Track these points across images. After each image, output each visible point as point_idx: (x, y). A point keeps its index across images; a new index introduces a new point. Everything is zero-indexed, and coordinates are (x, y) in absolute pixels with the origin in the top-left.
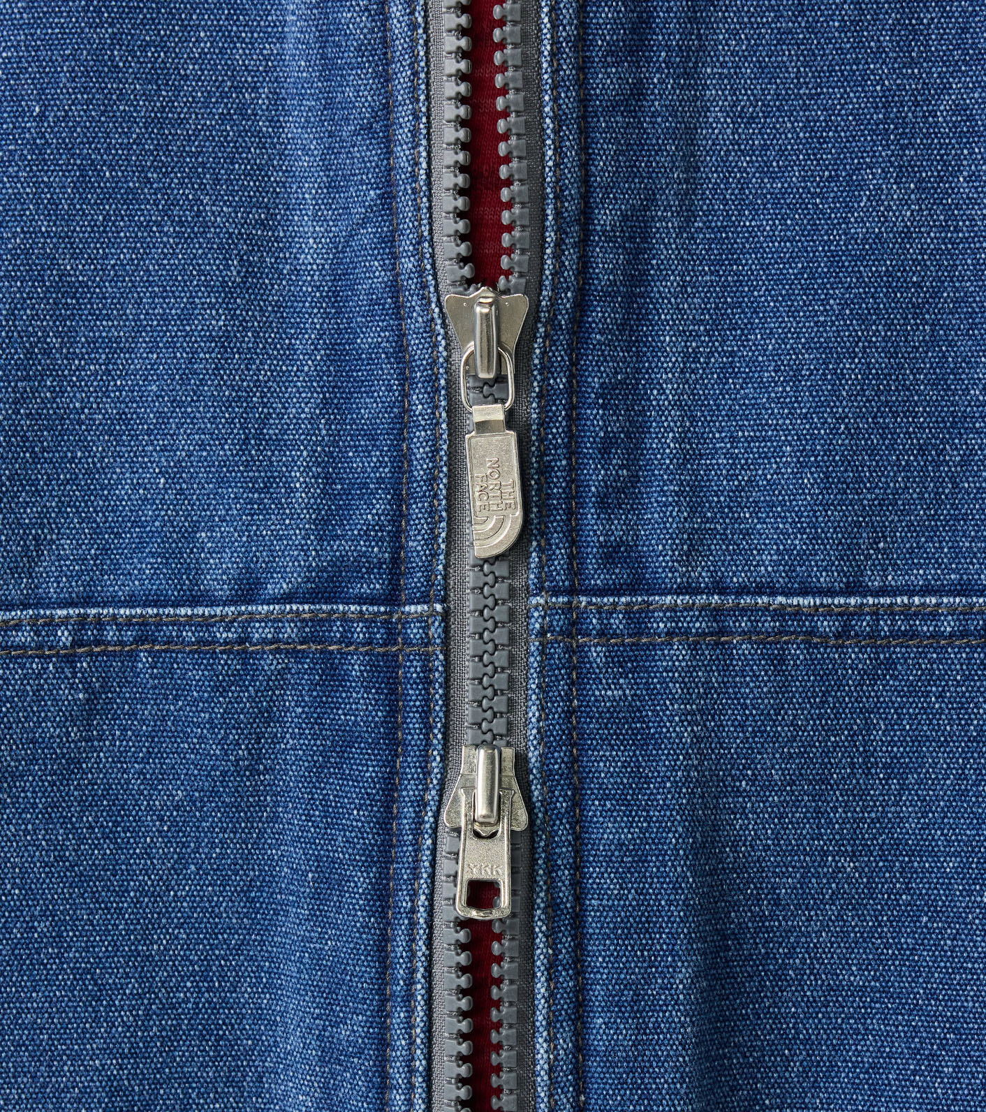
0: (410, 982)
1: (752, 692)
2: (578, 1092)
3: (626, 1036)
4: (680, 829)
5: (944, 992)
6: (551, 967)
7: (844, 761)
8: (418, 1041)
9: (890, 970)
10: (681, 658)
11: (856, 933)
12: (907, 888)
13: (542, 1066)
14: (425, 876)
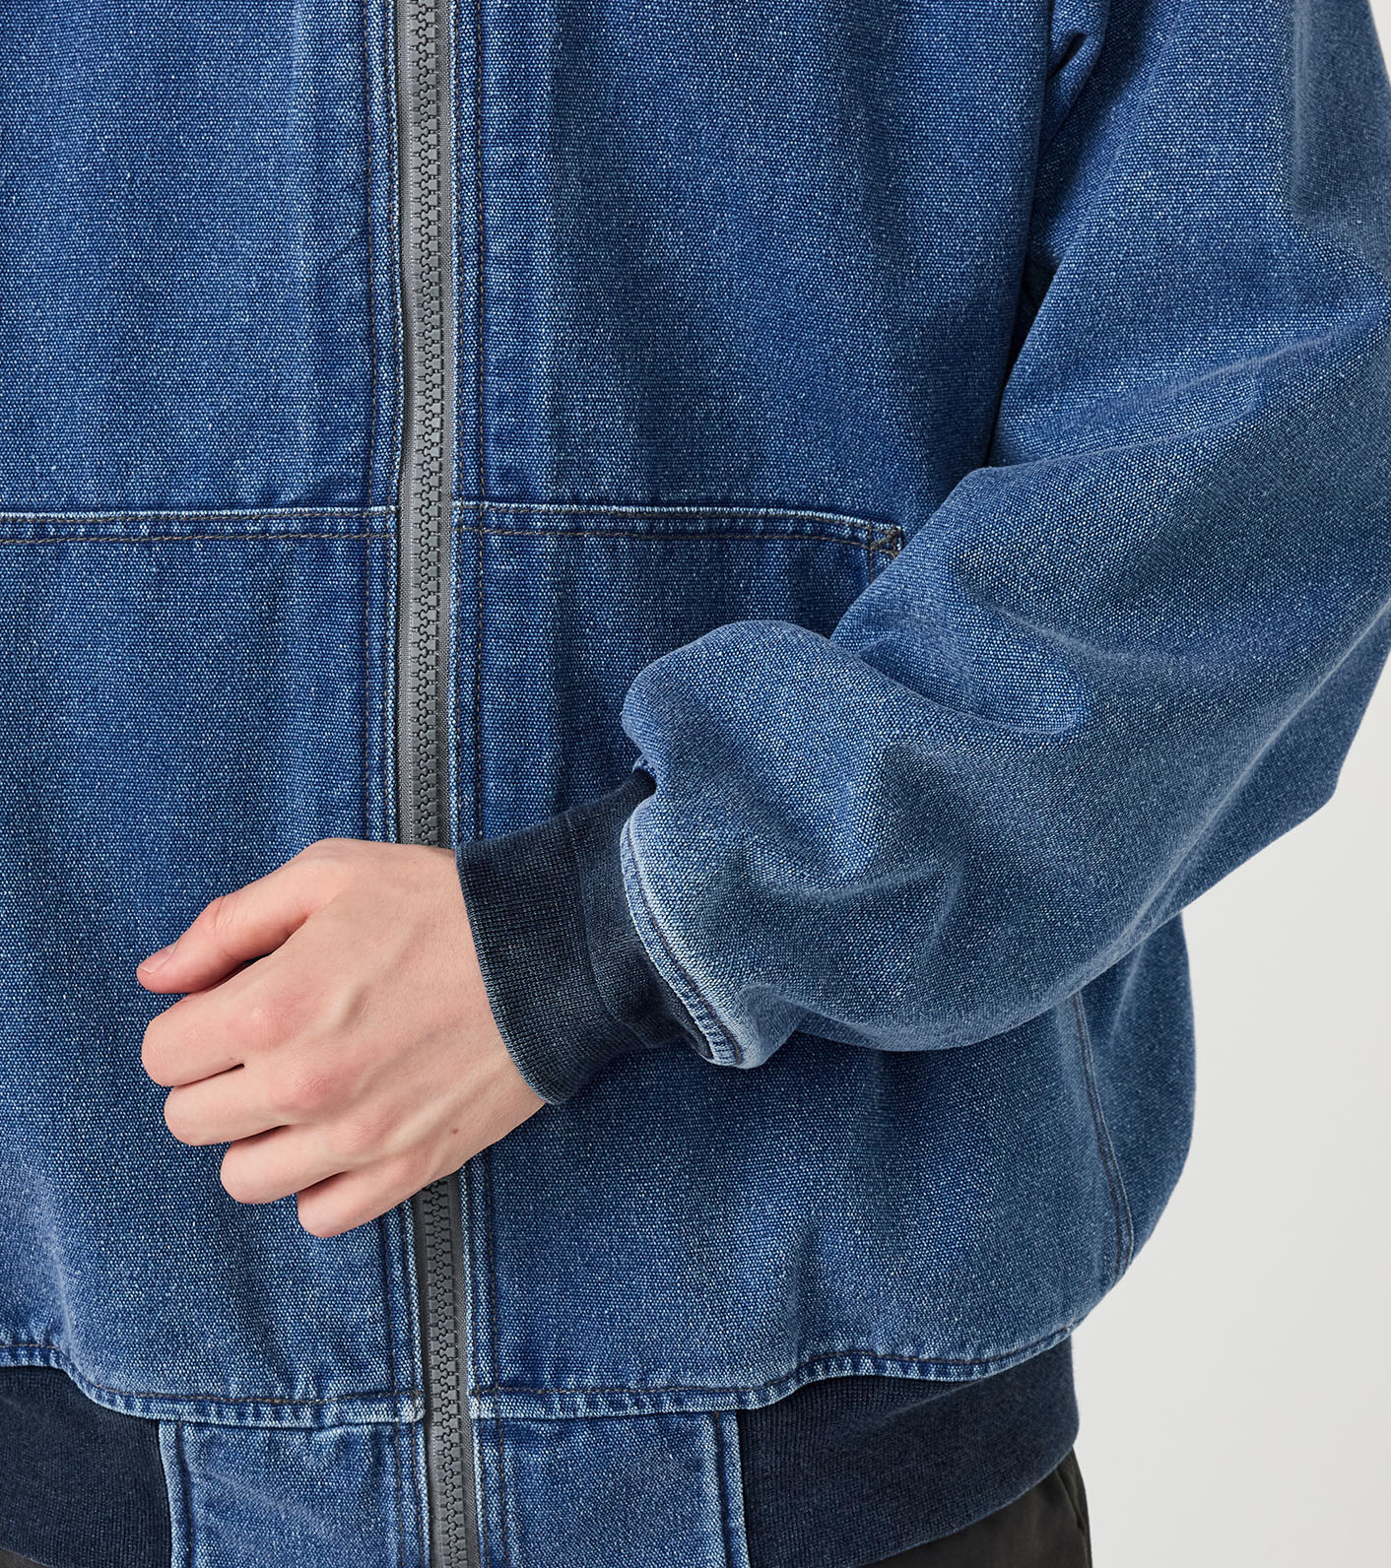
0: (383, 758)
1: (595, 569)
2: (478, 829)
3: (509, 793)
4: (547, 660)
6: (459, 747)
8: (390, 796)
13: (454, 811)
14: (391, 687)
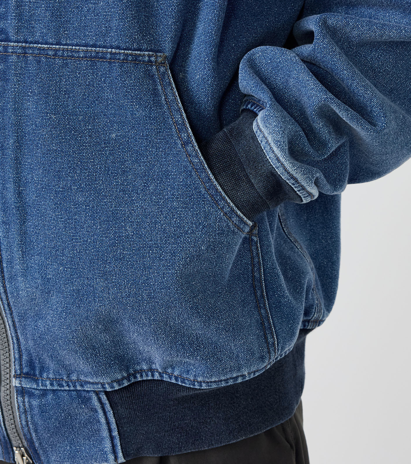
12: (69, 124)
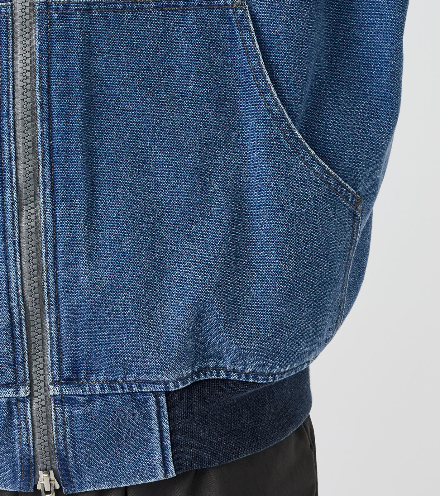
0: (8, 111)
1: (98, 26)
2: (50, 141)
4: (79, 66)
5: (155, 109)
6: (41, 105)
7: (124, 45)
8: (12, 127)
9: (139, 104)
10: (79, 17)
11: (129, 94)
12: (143, 80)
13: (39, 133)
14: (11, 80)
